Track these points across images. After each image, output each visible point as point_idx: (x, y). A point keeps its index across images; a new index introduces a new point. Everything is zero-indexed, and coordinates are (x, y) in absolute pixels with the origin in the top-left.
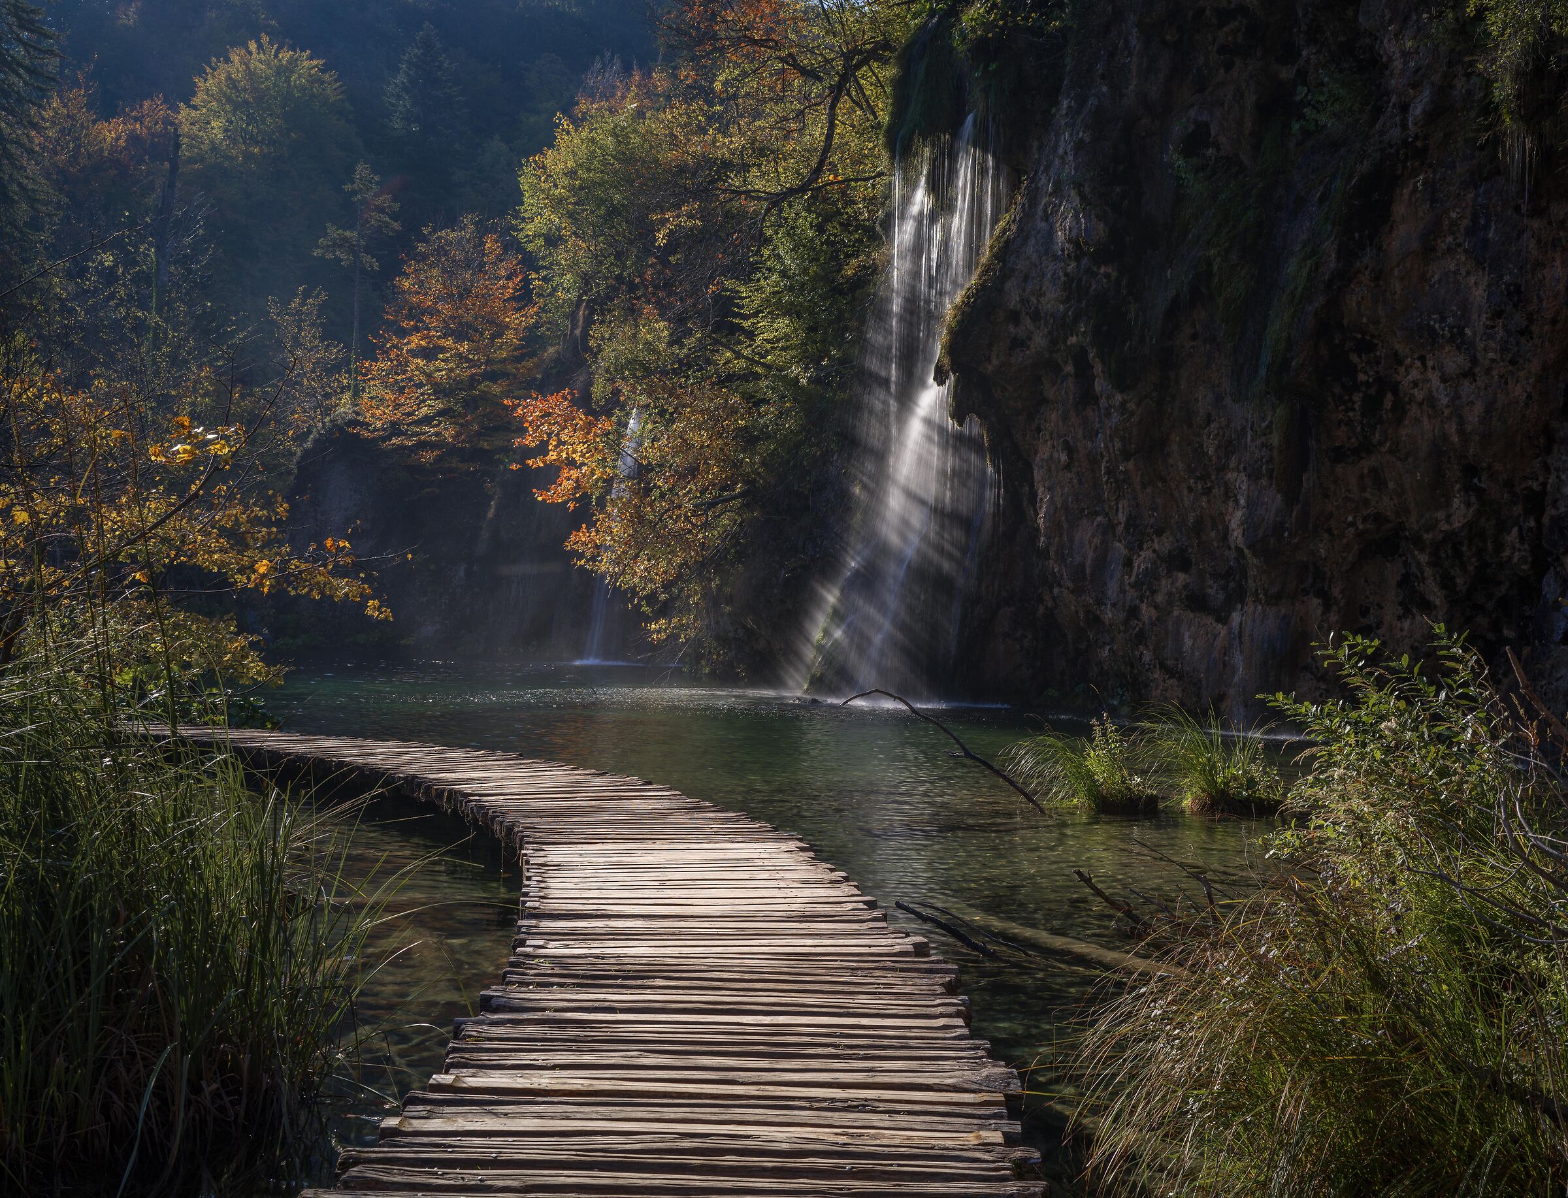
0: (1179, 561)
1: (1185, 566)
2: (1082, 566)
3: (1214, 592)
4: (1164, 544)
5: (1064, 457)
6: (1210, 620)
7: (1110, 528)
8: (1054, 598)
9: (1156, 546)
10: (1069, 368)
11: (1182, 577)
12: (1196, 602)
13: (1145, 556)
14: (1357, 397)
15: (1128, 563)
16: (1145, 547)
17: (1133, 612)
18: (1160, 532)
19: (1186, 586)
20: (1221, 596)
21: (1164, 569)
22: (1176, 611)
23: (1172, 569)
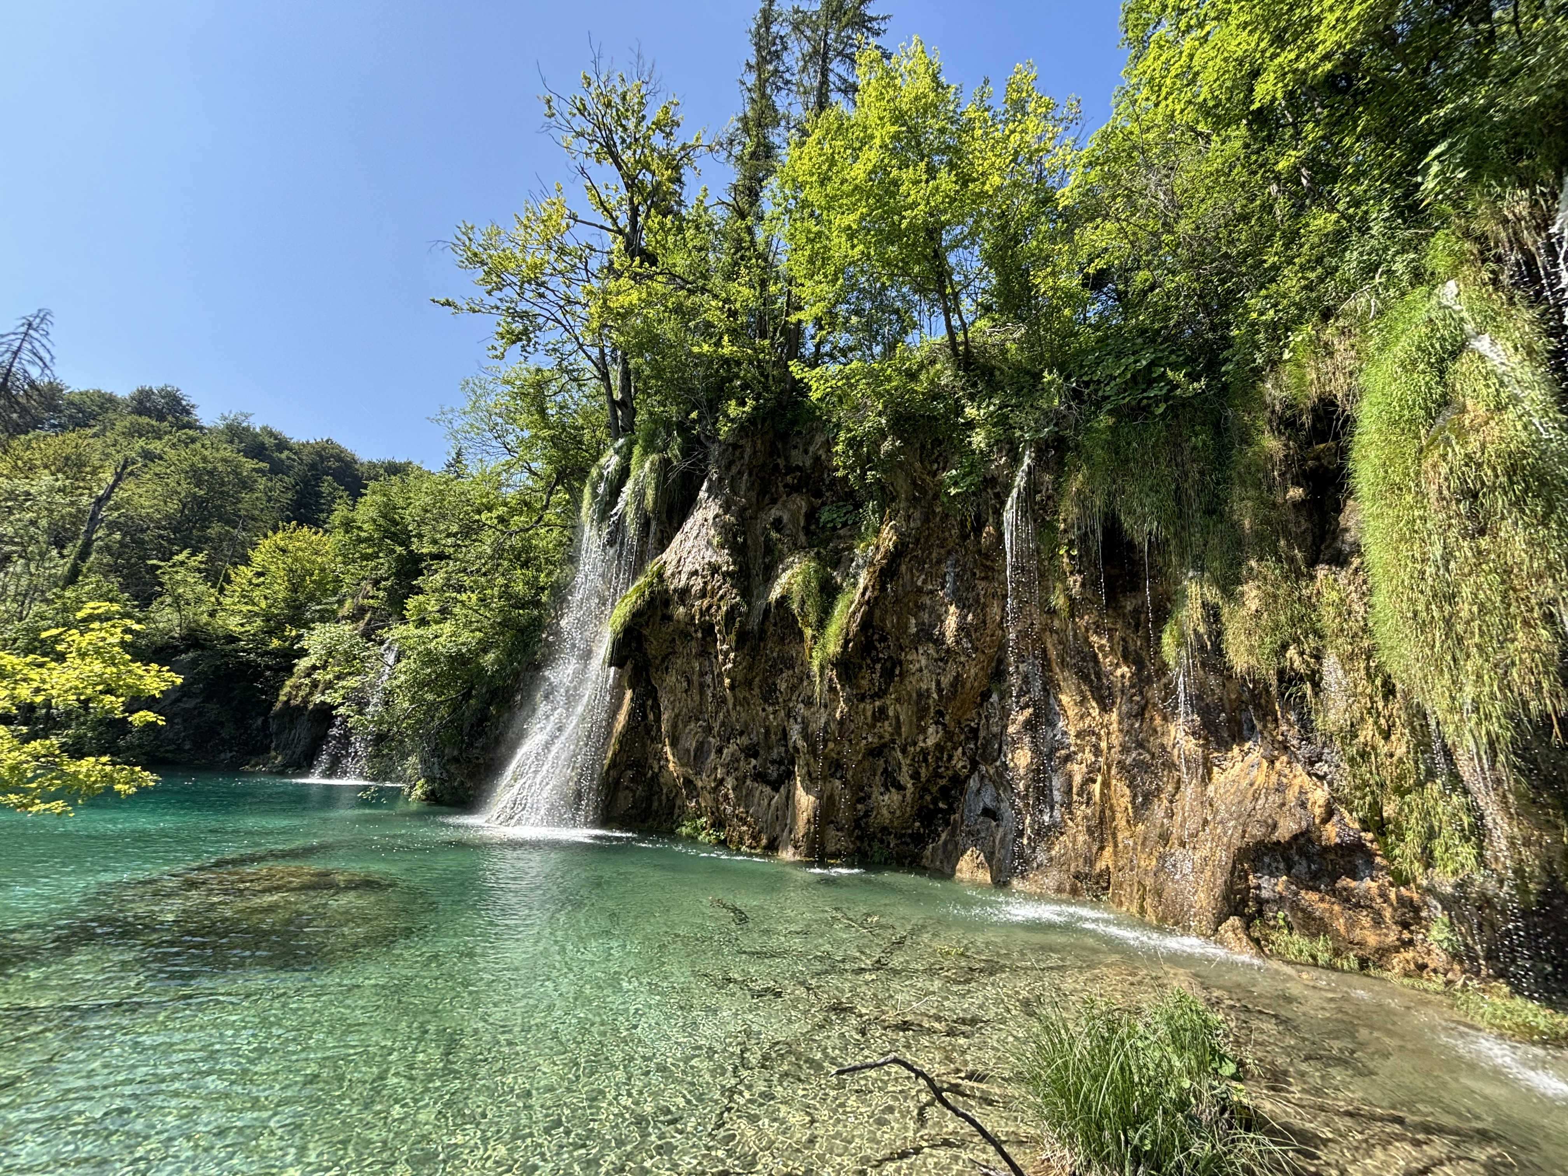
0: (751, 752)
1: (755, 755)
2: (688, 751)
3: (773, 772)
4: (744, 740)
5: (685, 684)
6: (768, 790)
7: (709, 730)
8: (660, 768)
9: (739, 742)
10: (700, 635)
11: (753, 762)
12: (760, 777)
13: (733, 747)
14: (878, 666)
15: (720, 751)
16: (732, 741)
18: (741, 733)
19: (755, 767)
20: (775, 775)
21: (743, 756)
22: (748, 782)
23: (747, 756)
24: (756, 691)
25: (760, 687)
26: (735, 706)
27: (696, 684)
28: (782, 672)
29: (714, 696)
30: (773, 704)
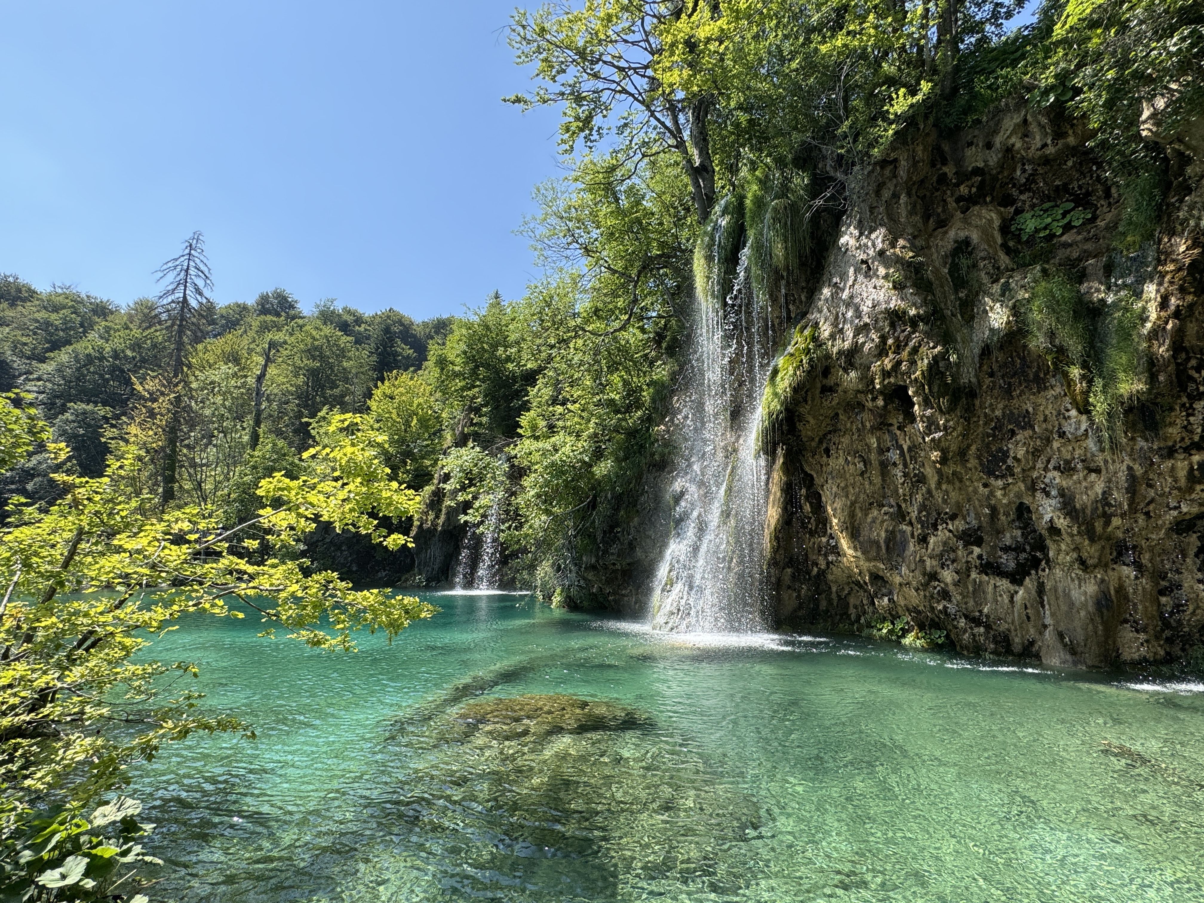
0: (971, 538)
1: (979, 542)
2: (876, 542)
4: (959, 525)
5: (861, 466)
6: (1004, 584)
7: (901, 515)
8: (828, 563)
9: (950, 527)
11: (977, 550)
12: (991, 568)
13: (943, 534)
15: (923, 540)
16: (940, 527)
17: (933, 576)
18: (953, 517)
19: (980, 557)
21: (961, 544)
22: (974, 575)
23: (967, 544)
24: (973, 462)
25: (979, 458)
26: (939, 484)
27: (875, 463)
28: (1013, 433)
29: (905, 475)
30: (1003, 477)
